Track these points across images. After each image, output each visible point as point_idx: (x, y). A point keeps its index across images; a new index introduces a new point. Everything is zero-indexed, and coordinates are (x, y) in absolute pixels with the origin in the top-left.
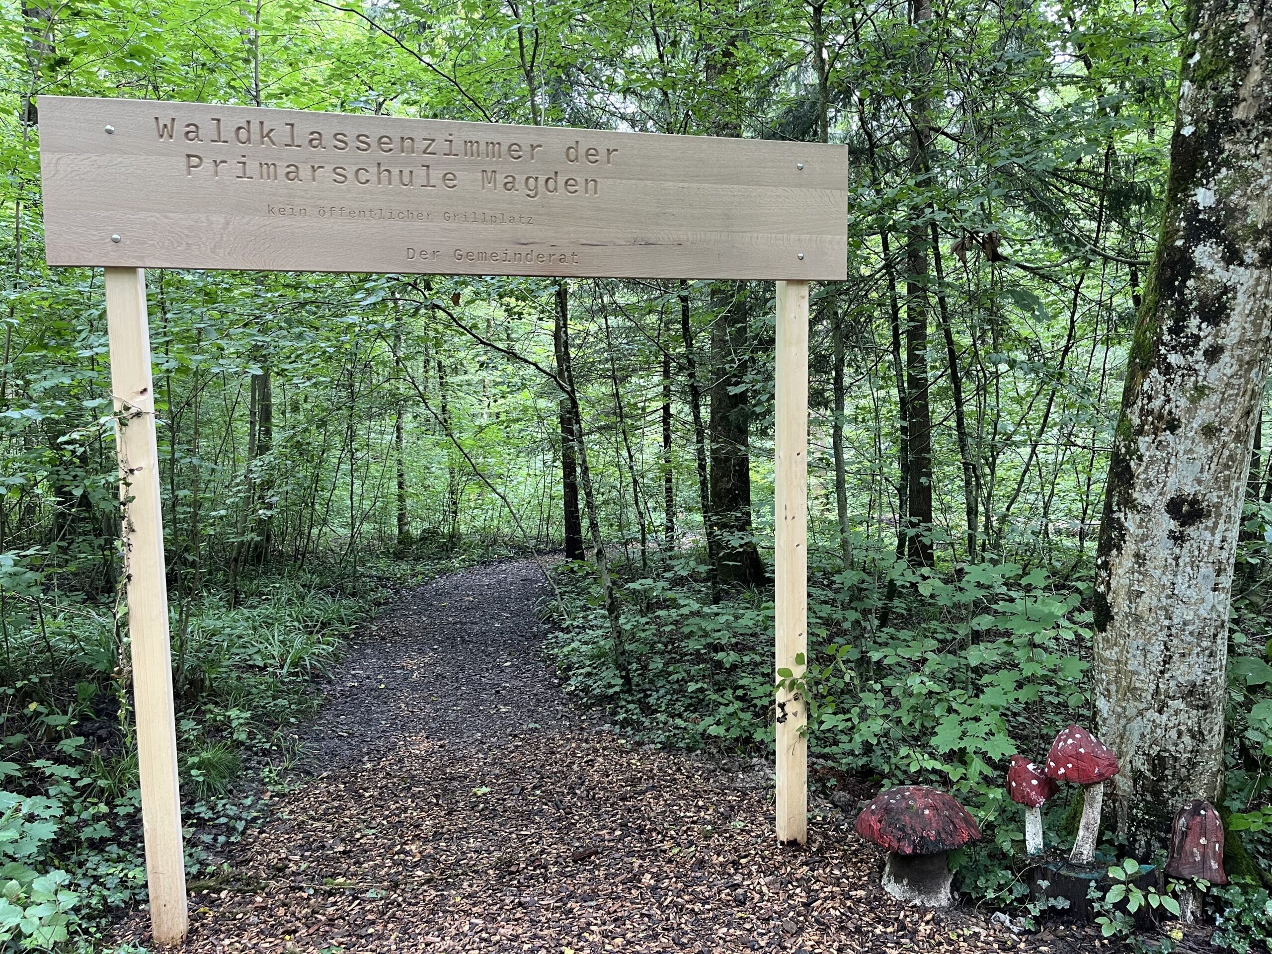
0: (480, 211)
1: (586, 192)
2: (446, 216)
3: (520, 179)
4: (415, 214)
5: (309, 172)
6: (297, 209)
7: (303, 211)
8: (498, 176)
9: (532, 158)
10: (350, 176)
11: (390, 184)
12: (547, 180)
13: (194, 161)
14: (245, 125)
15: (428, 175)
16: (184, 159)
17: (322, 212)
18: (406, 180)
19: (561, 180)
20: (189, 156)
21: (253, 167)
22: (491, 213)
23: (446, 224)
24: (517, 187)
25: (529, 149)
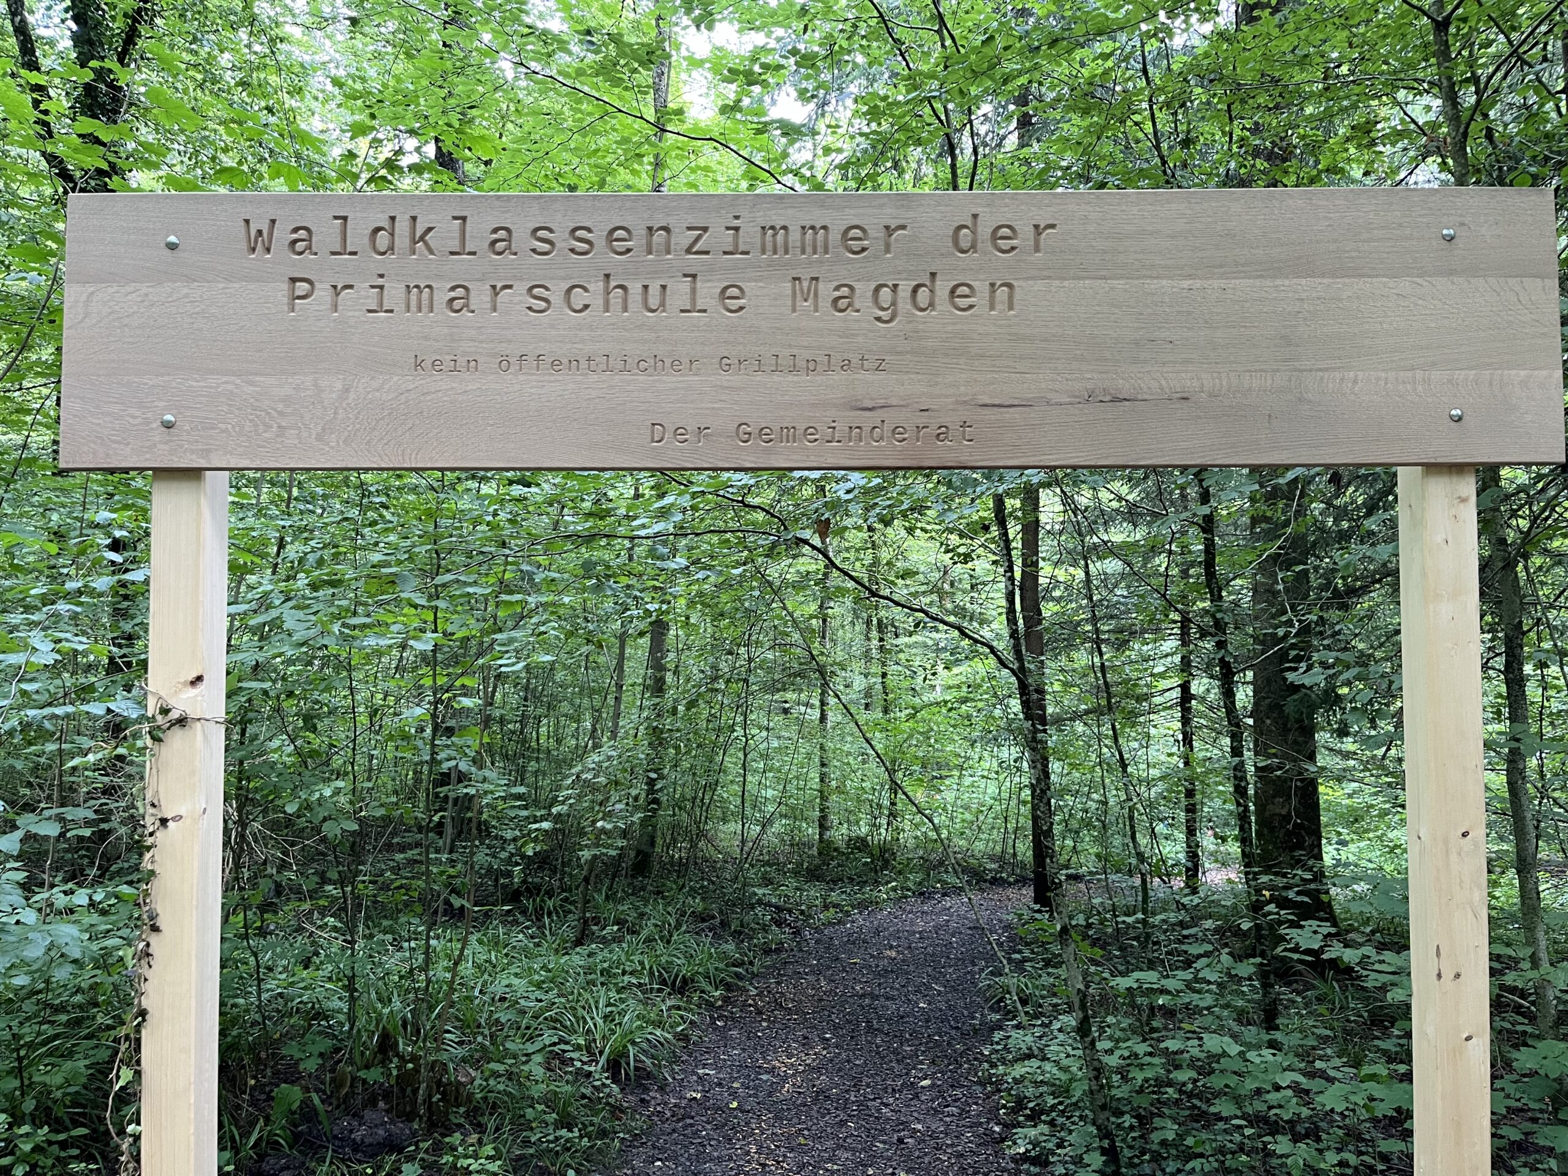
0: (786, 352)
1: (992, 308)
2: (724, 363)
3: (865, 290)
4: (668, 362)
5: (487, 297)
6: (462, 361)
7: (473, 364)
8: (821, 286)
9: (888, 250)
10: (556, 298)
11: (625, 309)
12: (915, 290)
13: (302, 288)
14: (386, 224)
15: (694, 291)
16: (285, 286)
17: (504, 364)
18: (653, 302)
19: (942, 288)
20: (294, 280)
21: (395, 293)
22: (807, 354)
23: (725, 379)
24: (857, 305)
25: (882, 234)
